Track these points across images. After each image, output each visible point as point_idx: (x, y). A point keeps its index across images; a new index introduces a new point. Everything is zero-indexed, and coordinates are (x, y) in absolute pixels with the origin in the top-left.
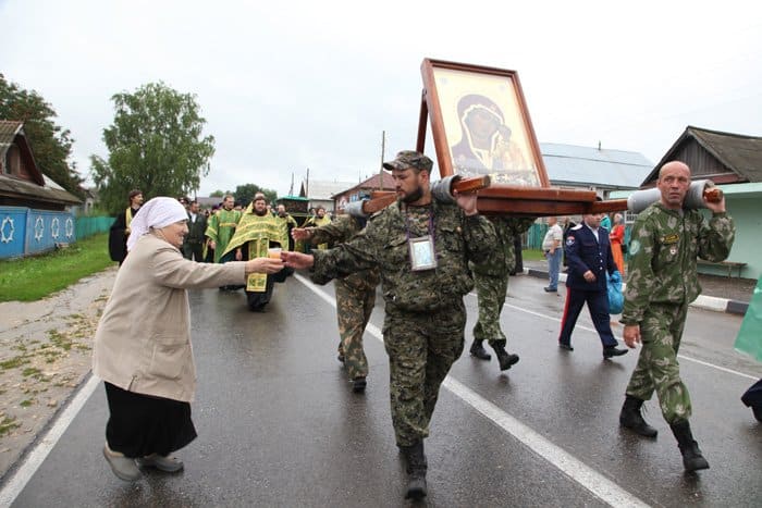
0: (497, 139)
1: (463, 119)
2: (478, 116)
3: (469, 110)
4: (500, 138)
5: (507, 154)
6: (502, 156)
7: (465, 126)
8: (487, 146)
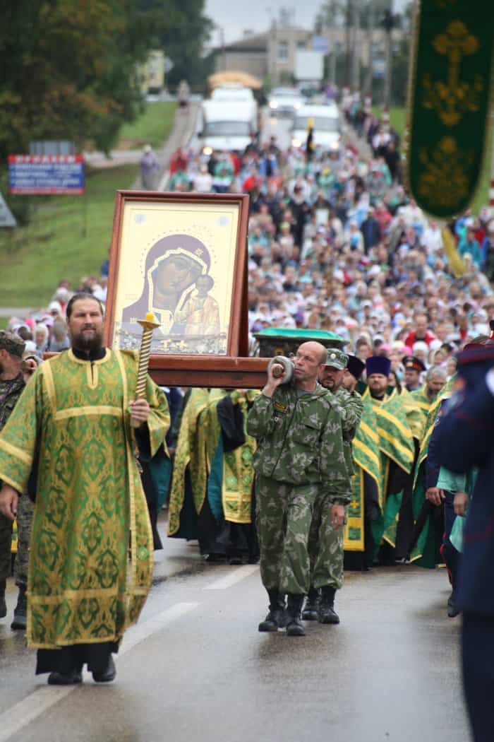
0: (188, 296)
1: (151, 270)
2: (173, 265)
3: (162, 258)
4: (196, 292)
5: (197, 314)
6: (189, 315)
7: (150, 280)
8: (170, 306)
